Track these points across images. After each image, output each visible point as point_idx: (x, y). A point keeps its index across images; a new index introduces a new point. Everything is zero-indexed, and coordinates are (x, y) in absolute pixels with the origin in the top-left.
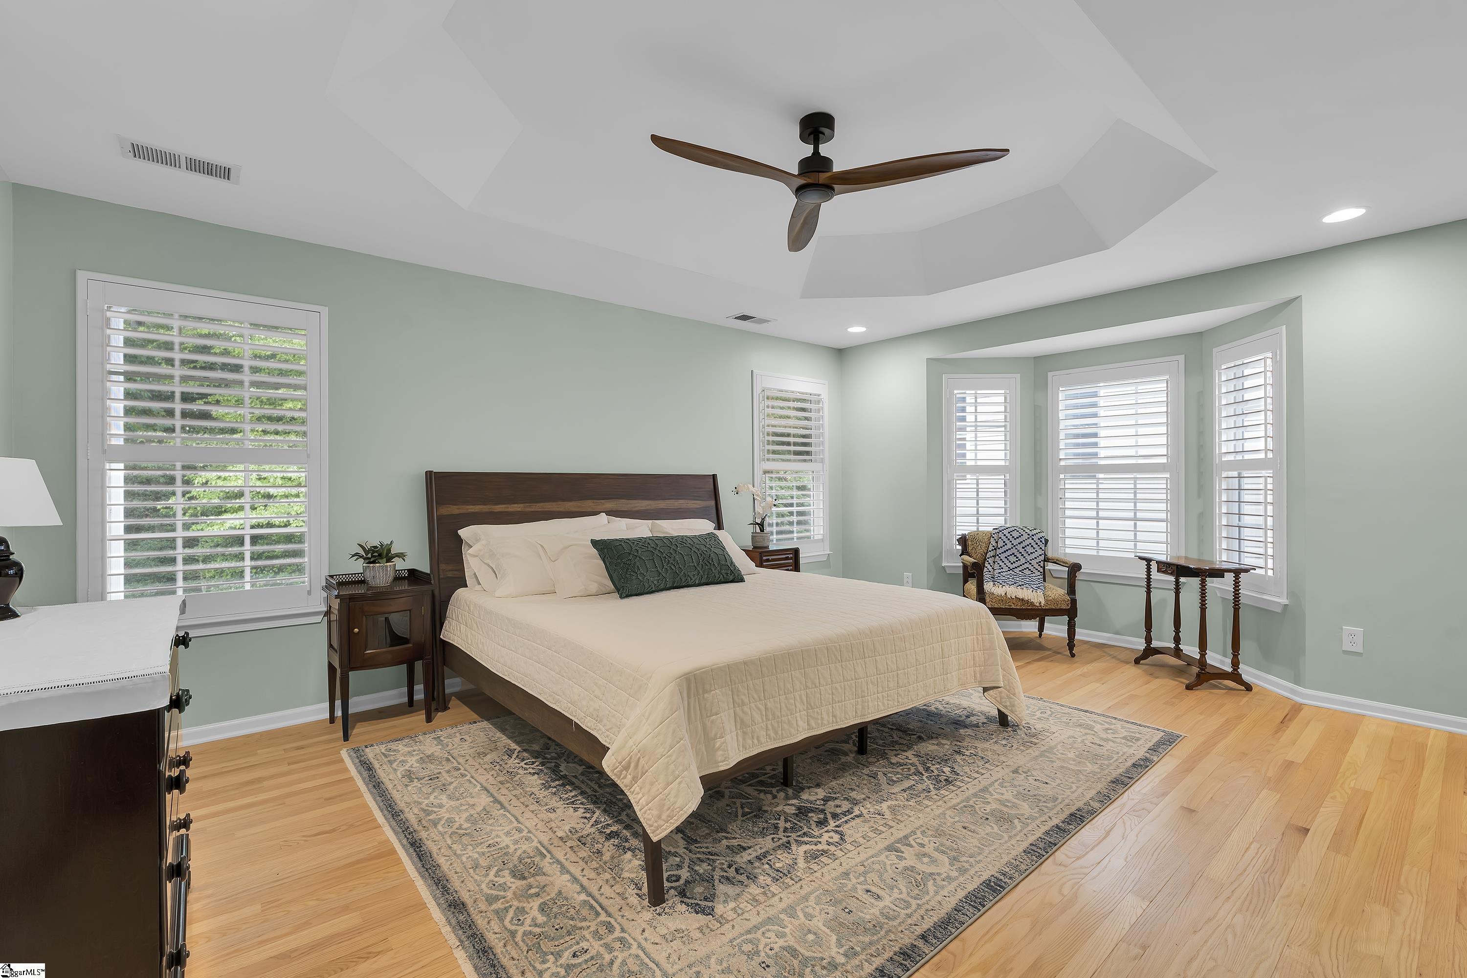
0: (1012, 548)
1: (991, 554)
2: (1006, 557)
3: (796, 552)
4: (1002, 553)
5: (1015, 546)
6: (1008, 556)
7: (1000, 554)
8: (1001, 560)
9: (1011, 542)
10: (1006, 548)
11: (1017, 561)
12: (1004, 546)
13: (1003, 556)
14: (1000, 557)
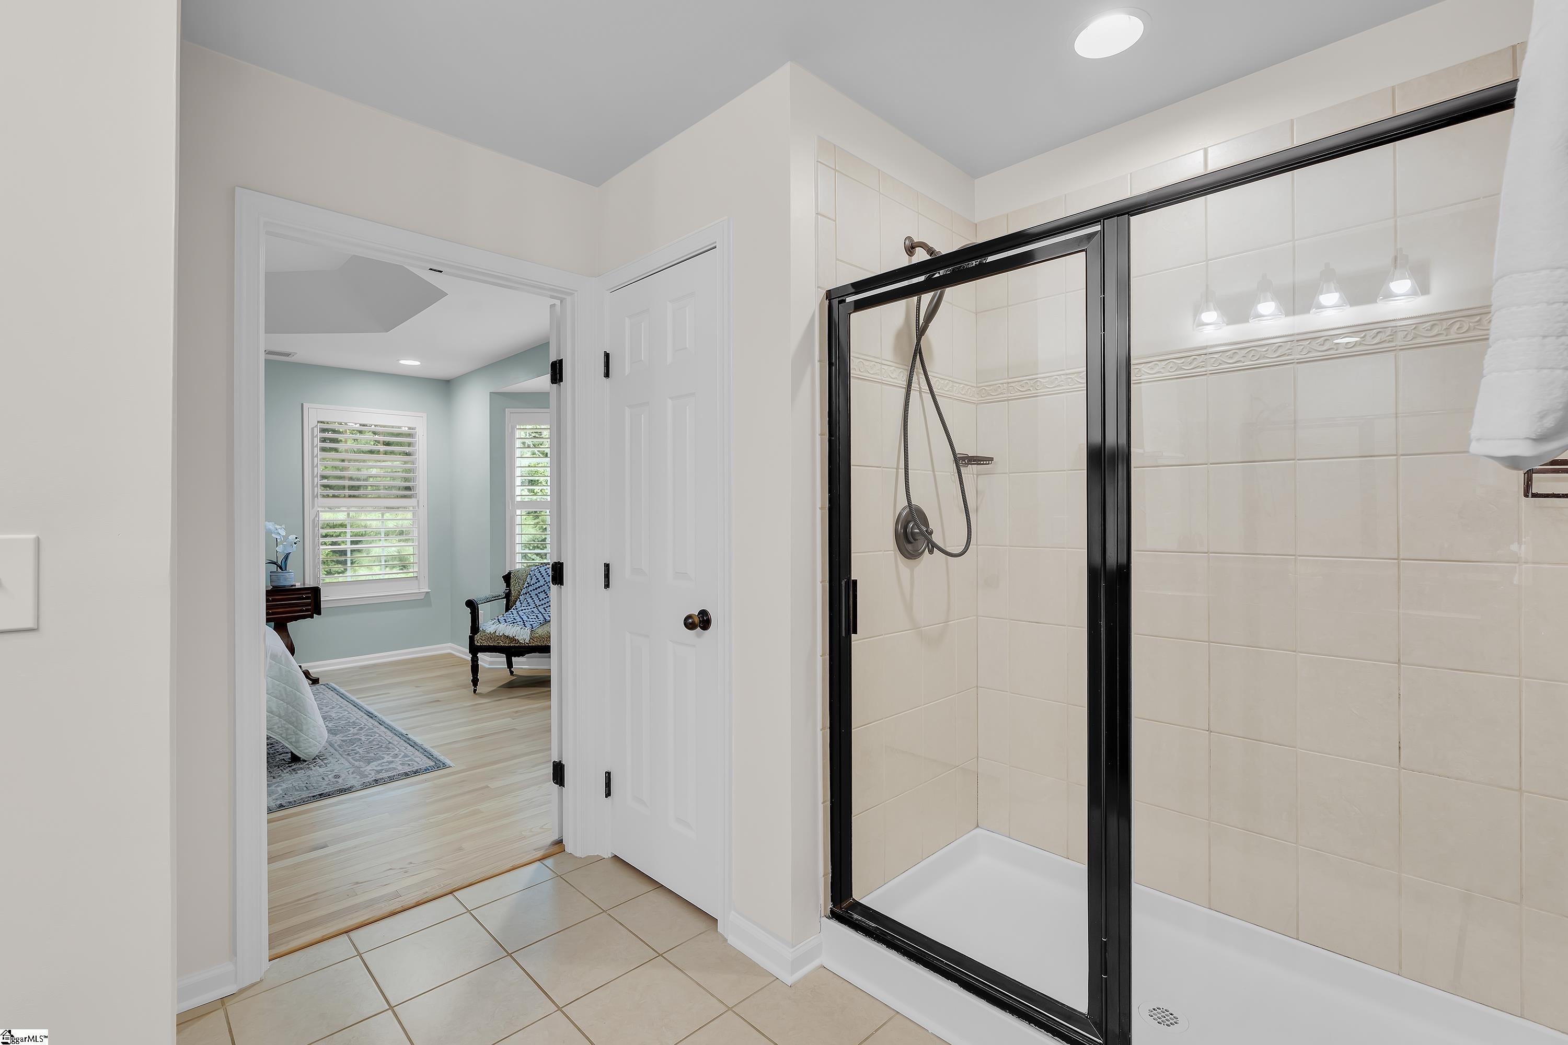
0: (544, 585)
1: (524, 591)
2: (536, 594)
3: (316, 592)
4: (534, 590)
5: (547, 583)
6: (539, 593)
7: (531, 591)
8: (531, 597)
9: (544, 578)
10: (538, 585)
11: (545, 598)
12: (536, 583)
13: (533, 594)
14: (530, 594)
